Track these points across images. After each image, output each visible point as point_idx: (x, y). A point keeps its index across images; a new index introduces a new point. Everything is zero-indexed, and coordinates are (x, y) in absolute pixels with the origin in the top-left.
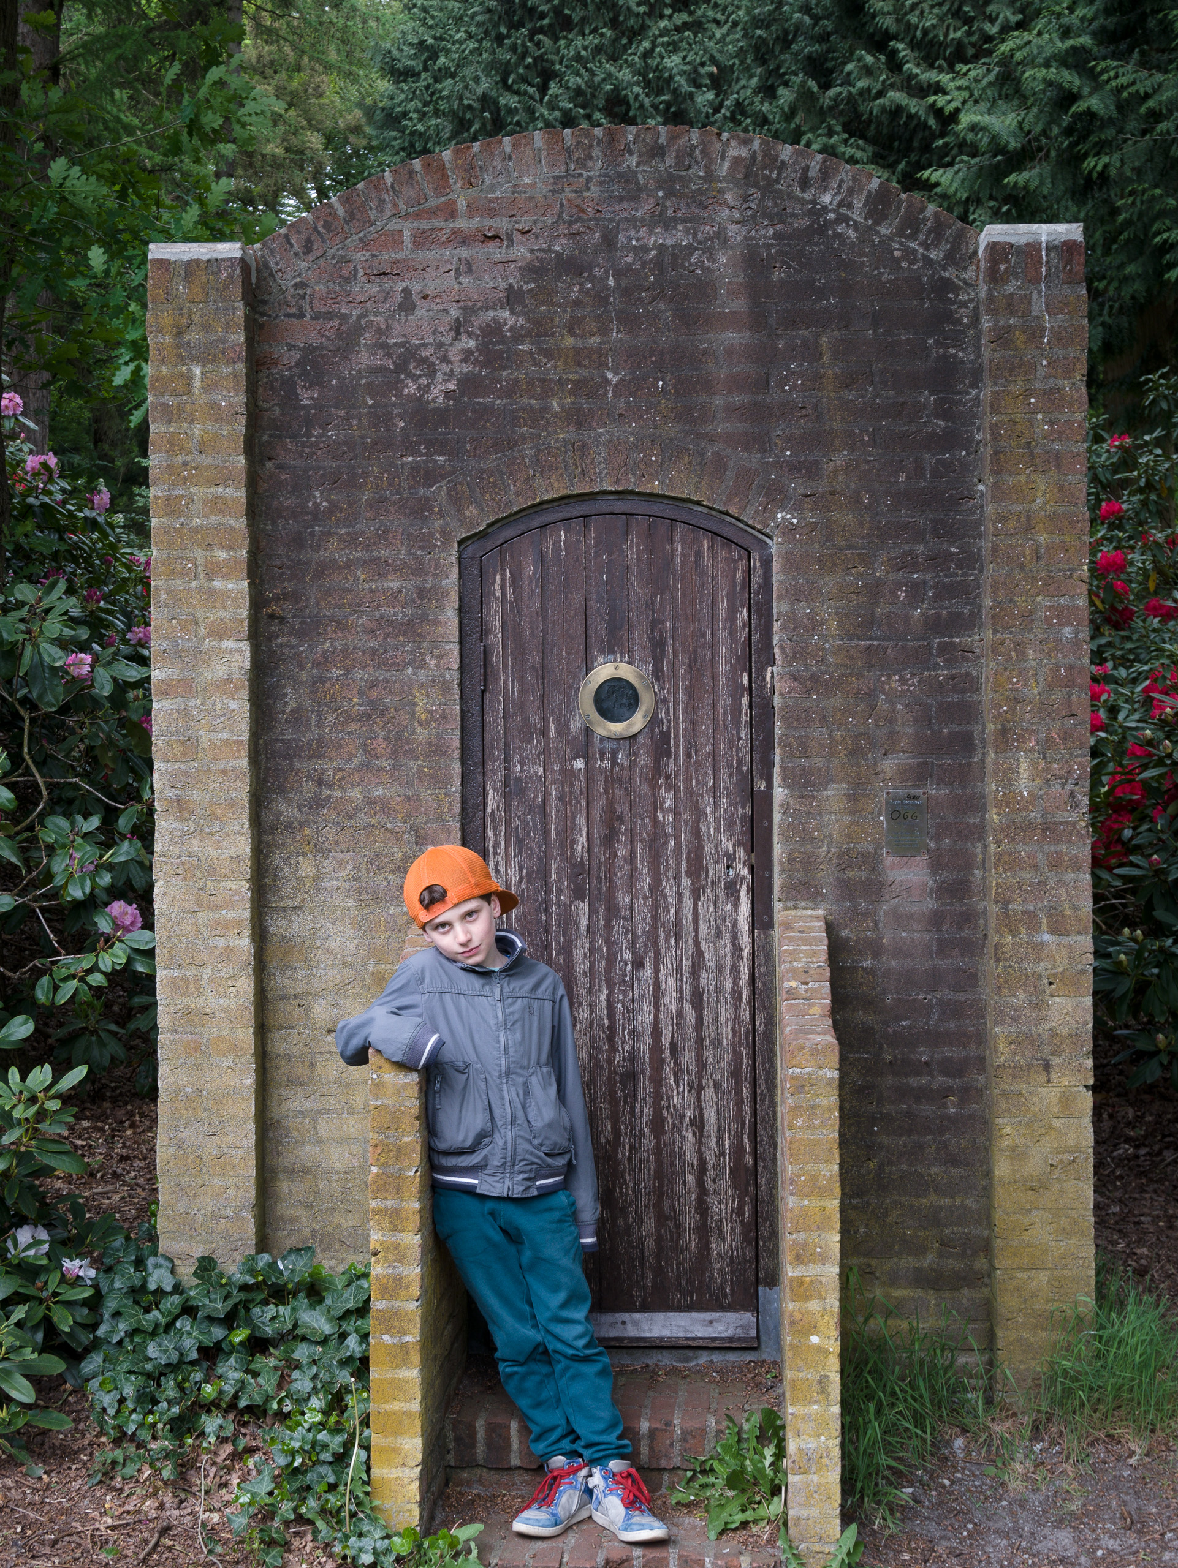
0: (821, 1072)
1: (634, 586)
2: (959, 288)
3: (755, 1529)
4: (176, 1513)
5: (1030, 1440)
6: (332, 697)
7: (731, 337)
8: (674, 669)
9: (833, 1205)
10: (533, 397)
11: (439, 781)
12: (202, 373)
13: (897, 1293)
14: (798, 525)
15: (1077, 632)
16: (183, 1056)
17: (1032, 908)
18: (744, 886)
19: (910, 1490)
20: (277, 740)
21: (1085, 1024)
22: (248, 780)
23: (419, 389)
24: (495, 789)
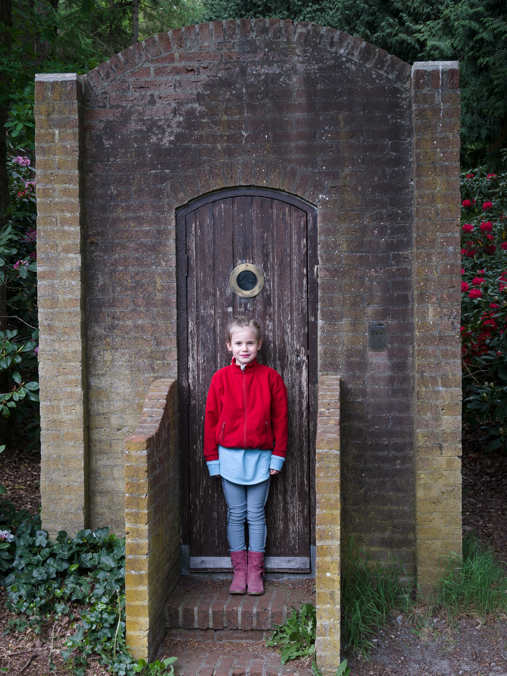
0: (331, 452)
1: (255, 229)
2: (402, 92)
3: (303, 659)
4: (41, 649)
5: (432, 617)
6: (119, 279)
7: (299, 115)
8: (273, 267)
9: (337, 513)
10: (209, 143)
11: (167, 317)
12: (59, 133)
13: (373, 549)
14: (329, 201)
15: (455, 249)
16: (52, 441)
17: (434, 375)
18: (304, 365)
19: (376, 640)
20: (95, 299)
21: (458, 428)
22: (80, 317)
23: (157, 139)
24: (192, 321)
